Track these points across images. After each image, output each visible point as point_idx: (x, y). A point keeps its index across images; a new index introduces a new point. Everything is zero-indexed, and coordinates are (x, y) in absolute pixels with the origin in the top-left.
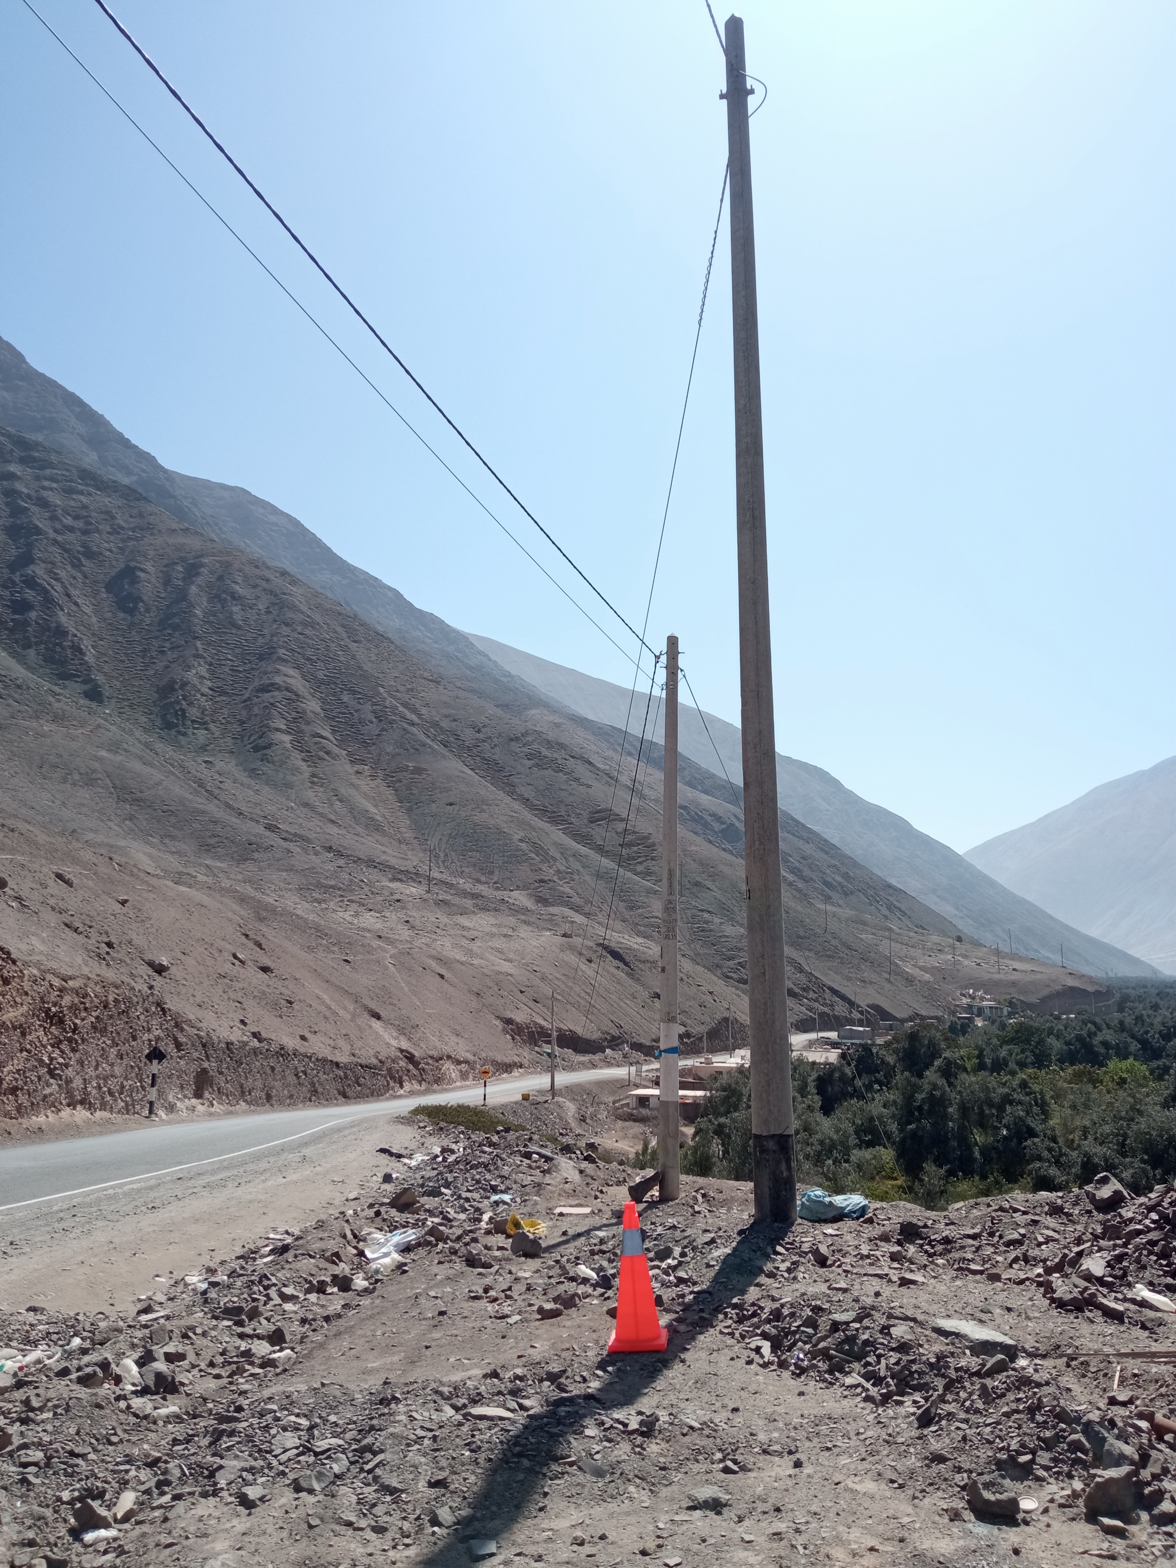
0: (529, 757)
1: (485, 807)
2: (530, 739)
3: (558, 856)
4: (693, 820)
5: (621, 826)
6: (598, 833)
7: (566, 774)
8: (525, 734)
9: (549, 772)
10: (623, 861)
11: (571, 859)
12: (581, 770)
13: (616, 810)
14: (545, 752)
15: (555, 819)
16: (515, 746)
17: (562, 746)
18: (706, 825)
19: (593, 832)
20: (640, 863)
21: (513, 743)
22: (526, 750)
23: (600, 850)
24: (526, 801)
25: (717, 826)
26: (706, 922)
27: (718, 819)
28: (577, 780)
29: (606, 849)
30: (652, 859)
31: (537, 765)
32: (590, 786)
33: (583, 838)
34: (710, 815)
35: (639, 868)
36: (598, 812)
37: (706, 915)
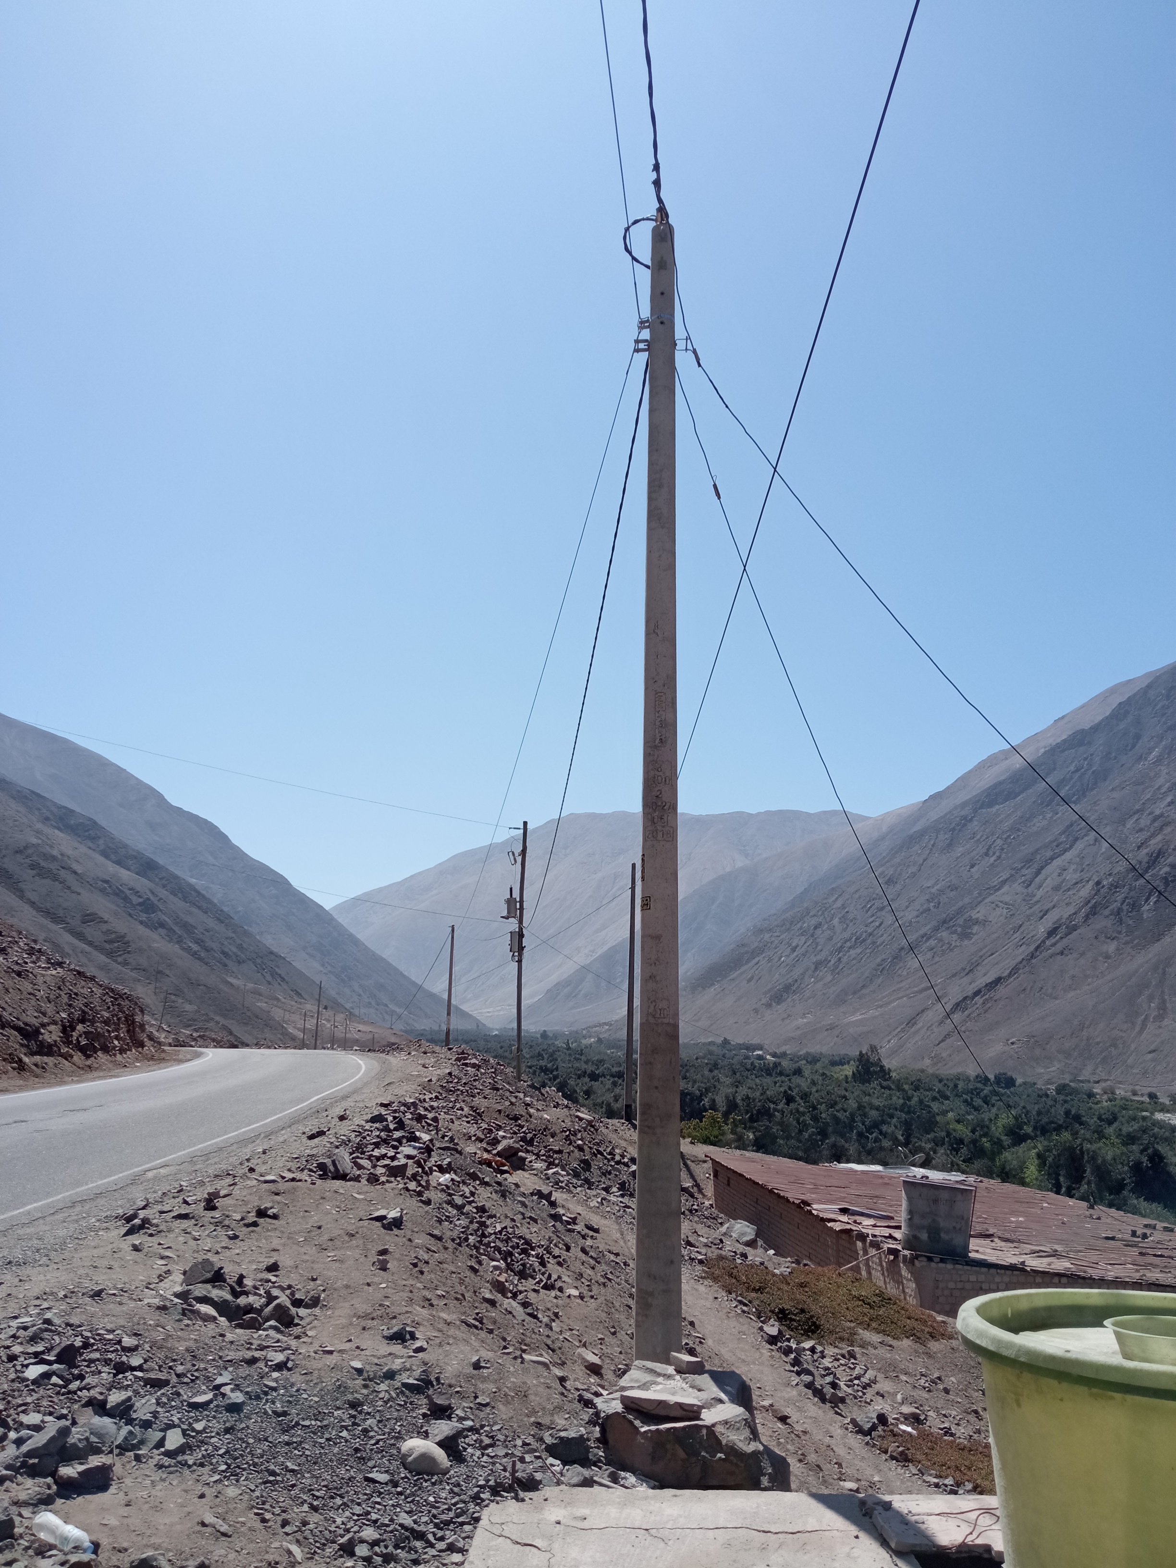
0: (32, 867)
1: (14, 913)
2: (30, 851)
3: (71, 952)
4: (116, 894)
5: (104, 927)
6: (90, 931)
7: (61, 883)
8: (26, 848)
9: (48, 881)
10: (110, 954)
11: (80, 955)
12: (70, 879)
13: (100, 914)
14: (43, 864)
15: (56, 919)
16: (19, 858)
17: (54, 858)
18: (126, 899)
19: (84, 931)
20: (120, 955)
21: (18, 855)
22: (28, 861)
23: (90, 943)
24: (32, 904)
25: (135, 900)
26: (174, 1002)
27: (137, 893)
28: (69, 888)
29: (96, 944)
30: (129, 952)
31: (39, 875)
32: (79, 894)
33: (80, 936)
34: (130, 889)
35: (120, 959)
36: (88, 915)
37: (173, 997)
